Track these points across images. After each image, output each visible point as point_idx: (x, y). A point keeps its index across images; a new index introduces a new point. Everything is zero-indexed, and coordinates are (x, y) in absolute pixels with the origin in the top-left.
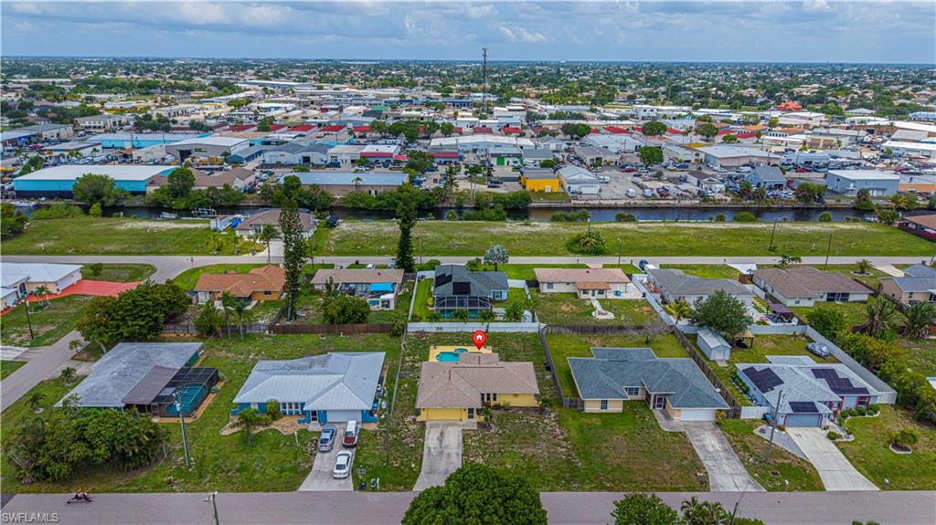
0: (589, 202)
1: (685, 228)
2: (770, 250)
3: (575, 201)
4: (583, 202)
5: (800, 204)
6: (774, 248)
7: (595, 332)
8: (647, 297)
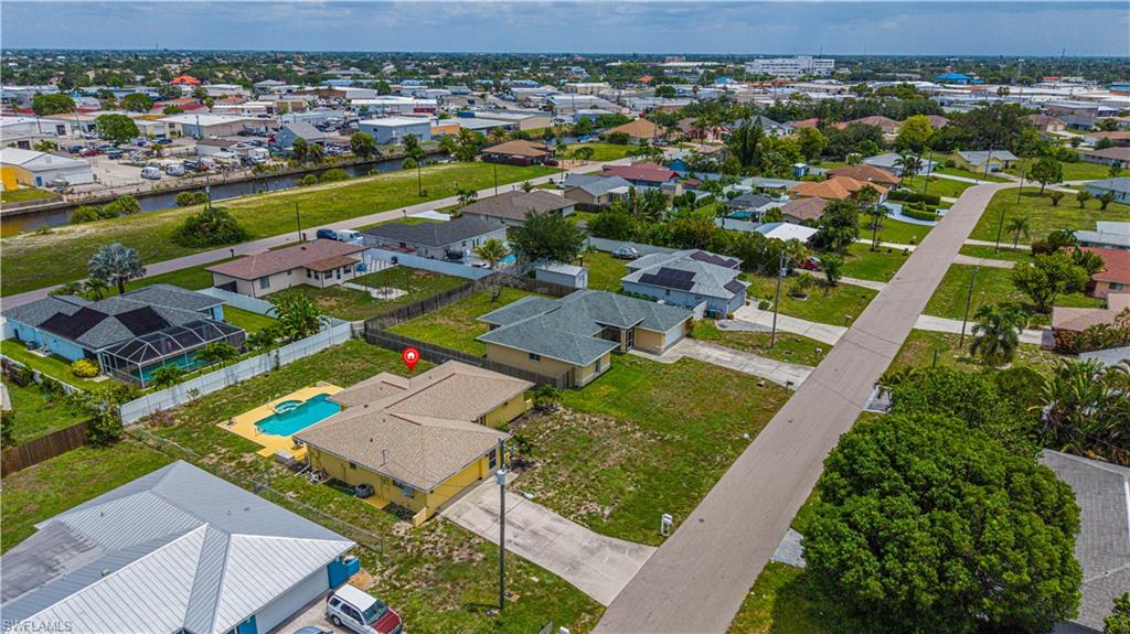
0: (94, 194)
1: (297, 195)
2: (420, 196)
3: (70, 197)
4: (82, 196)
5: (360, 160)
6: (425, 192)
7: (423, 311)
8: (400, 262)
